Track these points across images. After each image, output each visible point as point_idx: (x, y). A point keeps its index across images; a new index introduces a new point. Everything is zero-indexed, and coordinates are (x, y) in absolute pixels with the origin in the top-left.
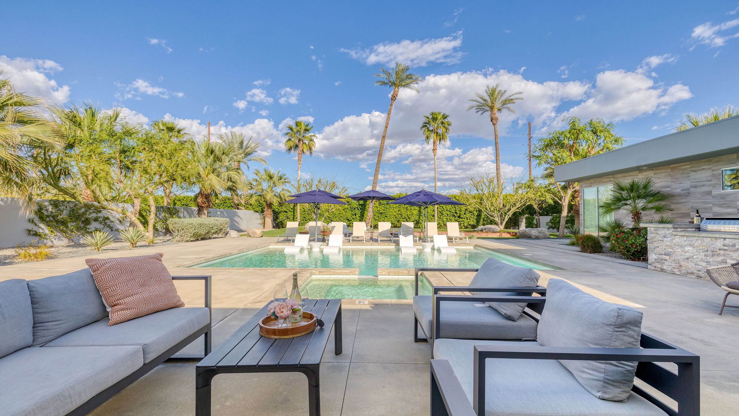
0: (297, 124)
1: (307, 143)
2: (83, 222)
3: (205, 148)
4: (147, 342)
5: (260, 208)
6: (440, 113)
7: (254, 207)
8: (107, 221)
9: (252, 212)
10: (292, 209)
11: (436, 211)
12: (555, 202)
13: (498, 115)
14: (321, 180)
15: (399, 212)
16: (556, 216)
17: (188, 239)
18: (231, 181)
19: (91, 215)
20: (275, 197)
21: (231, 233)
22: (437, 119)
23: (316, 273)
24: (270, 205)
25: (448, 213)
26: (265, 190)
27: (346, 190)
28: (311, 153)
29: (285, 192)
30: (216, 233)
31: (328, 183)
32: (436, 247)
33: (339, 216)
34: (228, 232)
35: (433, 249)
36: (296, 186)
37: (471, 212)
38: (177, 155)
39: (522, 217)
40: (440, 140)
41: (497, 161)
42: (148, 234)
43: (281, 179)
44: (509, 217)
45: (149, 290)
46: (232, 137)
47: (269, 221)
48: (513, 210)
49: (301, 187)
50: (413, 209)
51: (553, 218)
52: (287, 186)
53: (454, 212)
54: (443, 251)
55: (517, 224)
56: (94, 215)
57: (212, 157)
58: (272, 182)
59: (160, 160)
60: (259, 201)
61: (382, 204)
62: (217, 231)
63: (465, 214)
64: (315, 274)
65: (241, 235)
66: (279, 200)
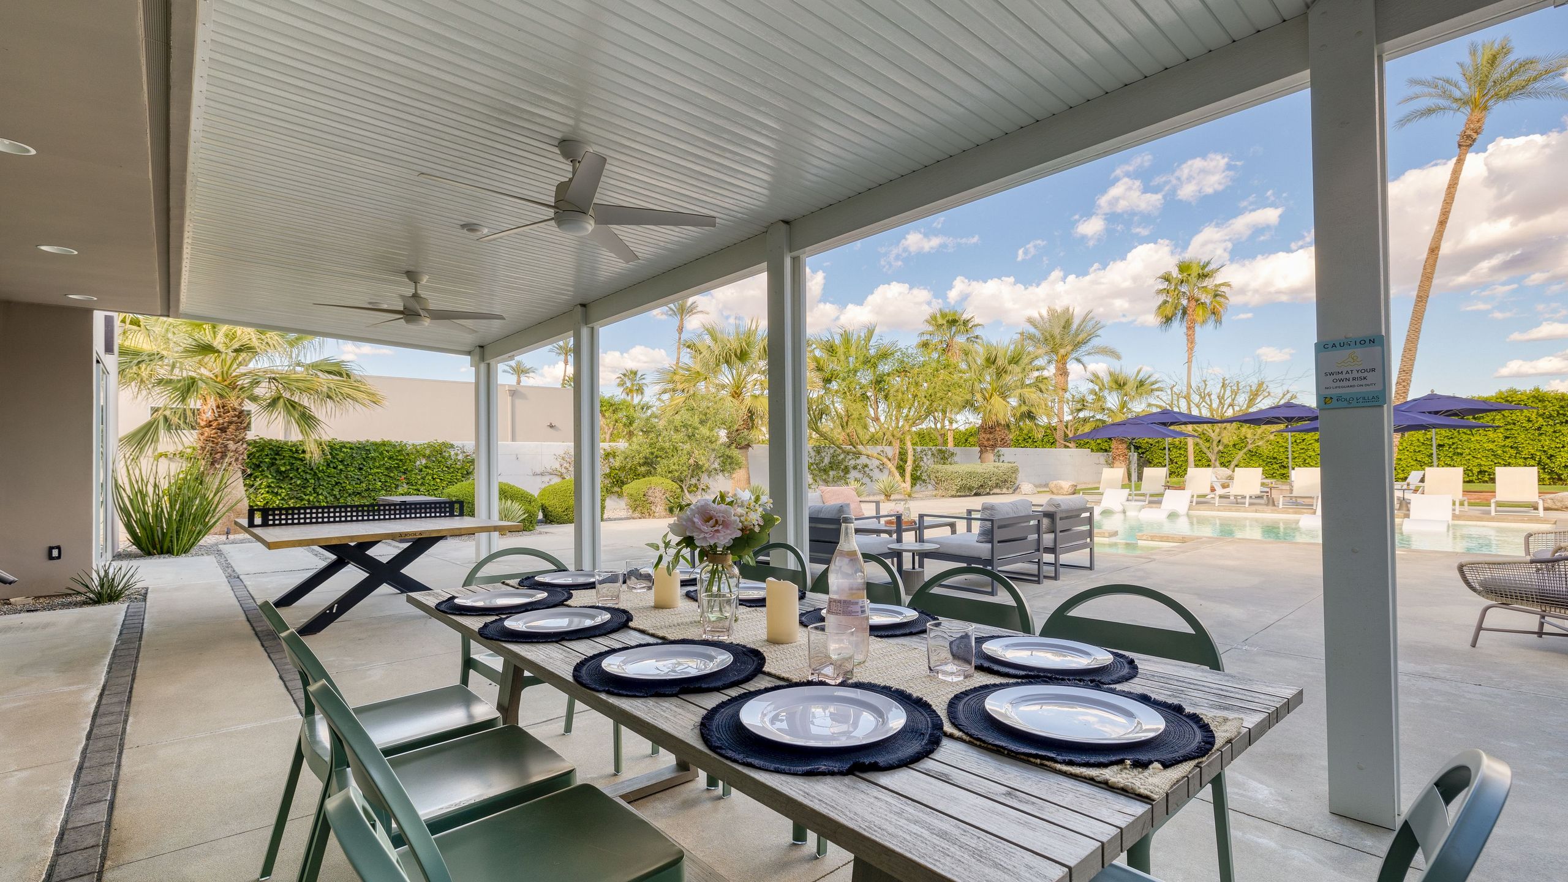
0: (1182, 266)
1: (1208, 302)
2: (842, 471)
8: (866, 469)
9: (1087, 450)
17: (954, 493)
19: (851, 462)
21: (1023, 488)
26: (1108, 409)
30: (997, 486)
33: (1303, 455)
34: (1019, 486)
42: (904, 485)
43: (1141, 386)
56: (852, 462)
58: (1124, 392)
62: (997, 484)
65: (1039, 492)
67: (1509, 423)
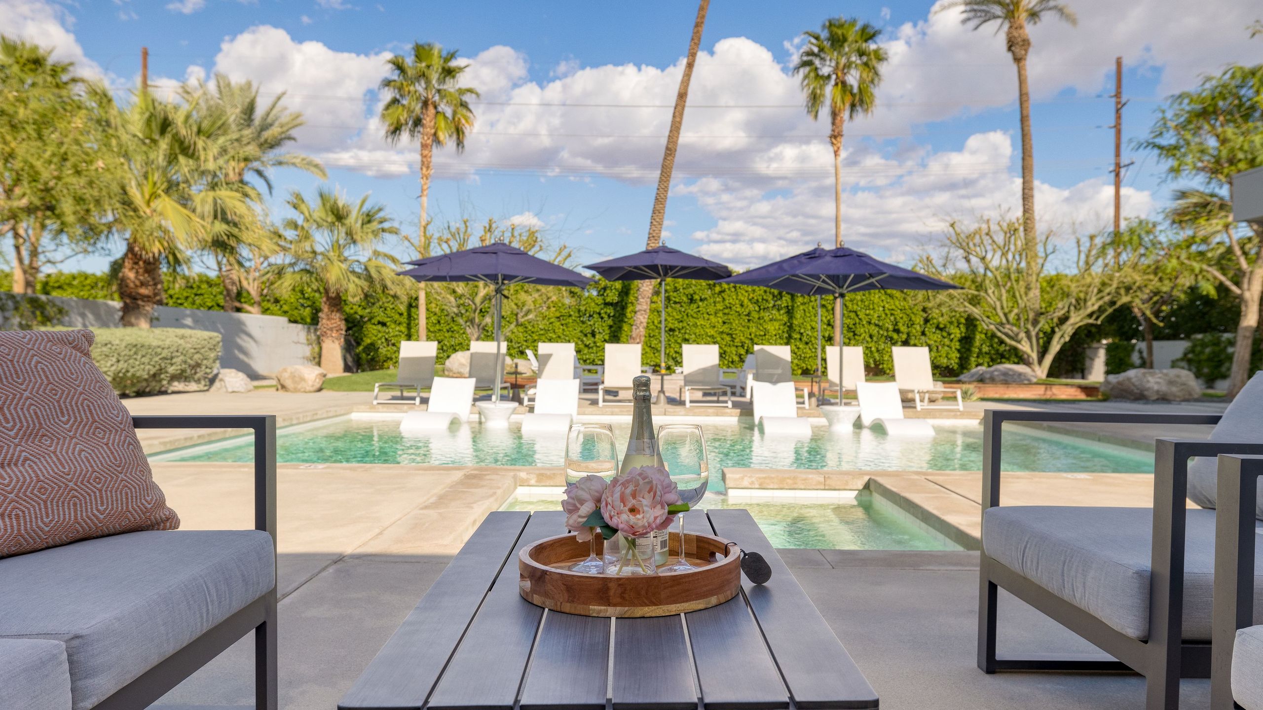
0: (421, 52)
1: (449, 112)
3: (142, 113)
4: (82, 627)
5: (307, 312)
6: (853, 22)
7: (285, 308)
9: (284, 320)
10: (401, 314)
11: (838, 323)
12: (1221, 288)
13: (1030, 30)
14: (494, 226)
15: (725, 328)
16: (1202, 340)
18: (225, 220)
20: (353, 278)
21: (227, 379)
22: (845, 40)
23: (528, 480)
24: (337, 302)
25: (874, 330)
26: (322, 254)
27: (569, 255)
28: (460, 143)
29: (381, 261)
30: (181, 375)
31: (516, 234)
32: (867, 421)
34: (216, 375)
35: (858, 425)
36: (416, 242)
37: (941, 330)
38: (61, 125)
39: (1095, 345)
40: (853, 106)
41: (1026, 171)
43: (369, 222)
44: (1062, 341)
45: (54, 453)
46: (220, 92)
47: (334, 350)
48: (1077, 319)
49: (432, 245)
50: (767, 318)
51: (1194, 346)
52: (390, 245)
53: (891, 328)
54: (890, 428)
55: (1079, 365)
57: (164, 144)
58: (343, 230)
59: (9, 138)
60: (302, 292)
61: (675, 303)
62: (183, 371)
63: (923, 333)
64: (524, 483)
65: (256, 387)
66: (365, 284)
67: (727, 308)
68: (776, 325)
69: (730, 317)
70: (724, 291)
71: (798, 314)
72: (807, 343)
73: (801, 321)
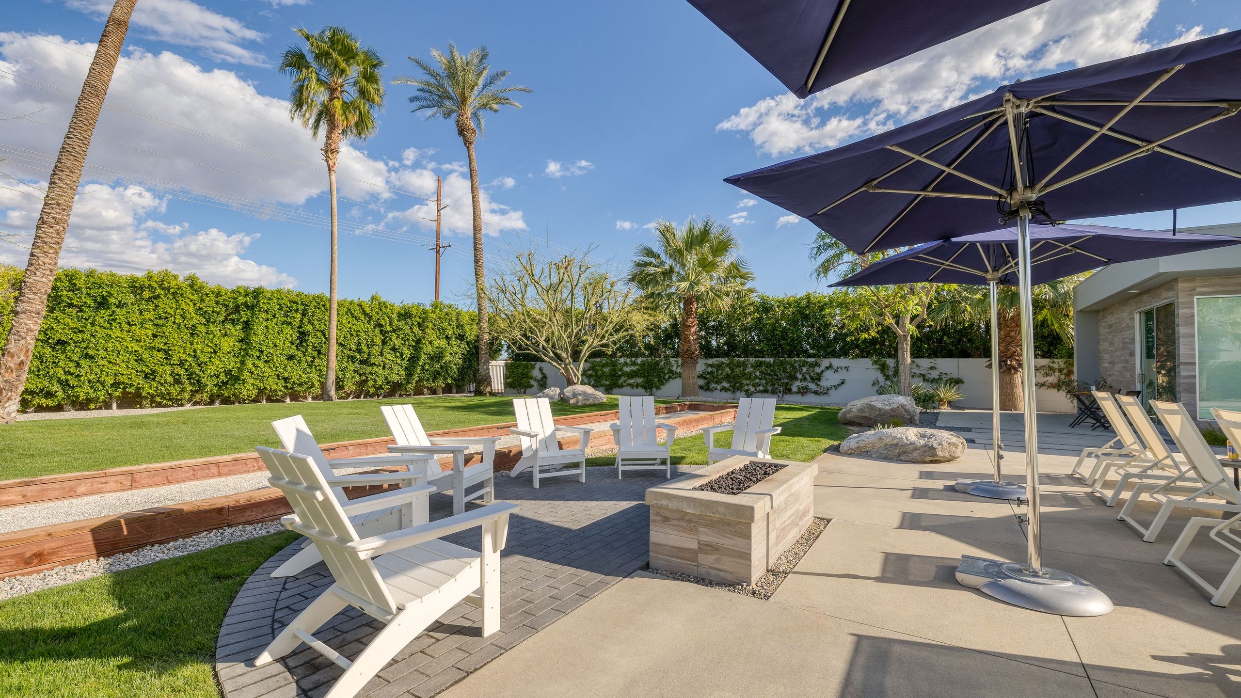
68: (231, 341)
69: (165, 329)
70: (157, 297)
71: (259, 329)
72: (266, 362)
73: (263, 338)
